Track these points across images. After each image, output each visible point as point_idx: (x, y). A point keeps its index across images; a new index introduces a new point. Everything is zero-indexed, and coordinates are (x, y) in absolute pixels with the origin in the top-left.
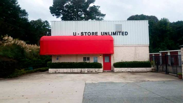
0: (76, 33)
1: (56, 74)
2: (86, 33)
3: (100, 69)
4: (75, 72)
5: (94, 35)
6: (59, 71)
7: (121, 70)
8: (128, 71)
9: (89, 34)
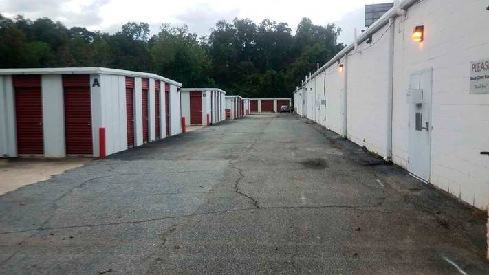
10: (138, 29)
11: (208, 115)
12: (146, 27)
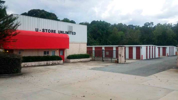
0: (38, 29)
1: (25, 68)
2: (46, 30)
3: (61, 61)
4: (42, 64)
5: (53, 33)
6: (28, 65)
7: (75, 61)
8: (78, 61)
9: (49, 31)
10: (150, 24)
11: (168, 54)
12: (152, 23)
